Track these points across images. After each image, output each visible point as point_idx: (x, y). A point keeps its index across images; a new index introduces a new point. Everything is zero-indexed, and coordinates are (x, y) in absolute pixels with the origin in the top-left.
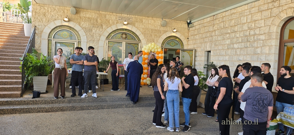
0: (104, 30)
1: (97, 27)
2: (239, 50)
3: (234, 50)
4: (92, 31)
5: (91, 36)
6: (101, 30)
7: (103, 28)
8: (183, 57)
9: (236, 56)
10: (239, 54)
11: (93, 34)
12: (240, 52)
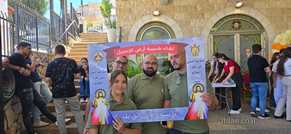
0: (206, 20)
1: (197, 17)
4: (190, 24)
5: (189, 31)
6: (202, 20)
7: (204, 18)
11: (192, 27)
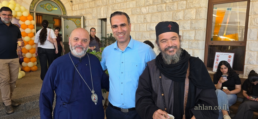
2: (150, 16)
3: (142, 16)
8: (67, 27)
9: (146, 24)
10: (150, 22)
12: (151, 18)
